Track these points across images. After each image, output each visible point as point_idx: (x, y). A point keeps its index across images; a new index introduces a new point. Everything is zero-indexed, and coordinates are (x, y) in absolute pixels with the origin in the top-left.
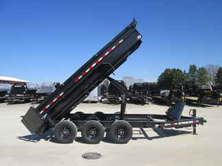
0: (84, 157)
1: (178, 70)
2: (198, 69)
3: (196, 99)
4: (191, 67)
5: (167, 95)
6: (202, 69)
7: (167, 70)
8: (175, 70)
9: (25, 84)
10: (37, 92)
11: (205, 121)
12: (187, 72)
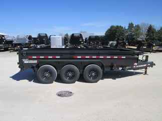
0: (59, 95)
1: (120, 26)
2: (134, 26)
3: (136, 48)
4: (130, 24)
5: (114, 45)
6: (138, 26)
7: (112, 27)
8: (118, 26)
9: (3, 36)
10: (14, 43)
11: (154, 65)
12: (127, 28)
